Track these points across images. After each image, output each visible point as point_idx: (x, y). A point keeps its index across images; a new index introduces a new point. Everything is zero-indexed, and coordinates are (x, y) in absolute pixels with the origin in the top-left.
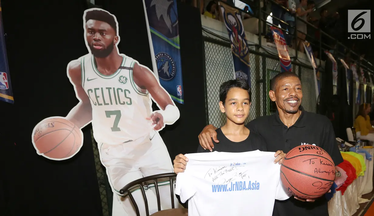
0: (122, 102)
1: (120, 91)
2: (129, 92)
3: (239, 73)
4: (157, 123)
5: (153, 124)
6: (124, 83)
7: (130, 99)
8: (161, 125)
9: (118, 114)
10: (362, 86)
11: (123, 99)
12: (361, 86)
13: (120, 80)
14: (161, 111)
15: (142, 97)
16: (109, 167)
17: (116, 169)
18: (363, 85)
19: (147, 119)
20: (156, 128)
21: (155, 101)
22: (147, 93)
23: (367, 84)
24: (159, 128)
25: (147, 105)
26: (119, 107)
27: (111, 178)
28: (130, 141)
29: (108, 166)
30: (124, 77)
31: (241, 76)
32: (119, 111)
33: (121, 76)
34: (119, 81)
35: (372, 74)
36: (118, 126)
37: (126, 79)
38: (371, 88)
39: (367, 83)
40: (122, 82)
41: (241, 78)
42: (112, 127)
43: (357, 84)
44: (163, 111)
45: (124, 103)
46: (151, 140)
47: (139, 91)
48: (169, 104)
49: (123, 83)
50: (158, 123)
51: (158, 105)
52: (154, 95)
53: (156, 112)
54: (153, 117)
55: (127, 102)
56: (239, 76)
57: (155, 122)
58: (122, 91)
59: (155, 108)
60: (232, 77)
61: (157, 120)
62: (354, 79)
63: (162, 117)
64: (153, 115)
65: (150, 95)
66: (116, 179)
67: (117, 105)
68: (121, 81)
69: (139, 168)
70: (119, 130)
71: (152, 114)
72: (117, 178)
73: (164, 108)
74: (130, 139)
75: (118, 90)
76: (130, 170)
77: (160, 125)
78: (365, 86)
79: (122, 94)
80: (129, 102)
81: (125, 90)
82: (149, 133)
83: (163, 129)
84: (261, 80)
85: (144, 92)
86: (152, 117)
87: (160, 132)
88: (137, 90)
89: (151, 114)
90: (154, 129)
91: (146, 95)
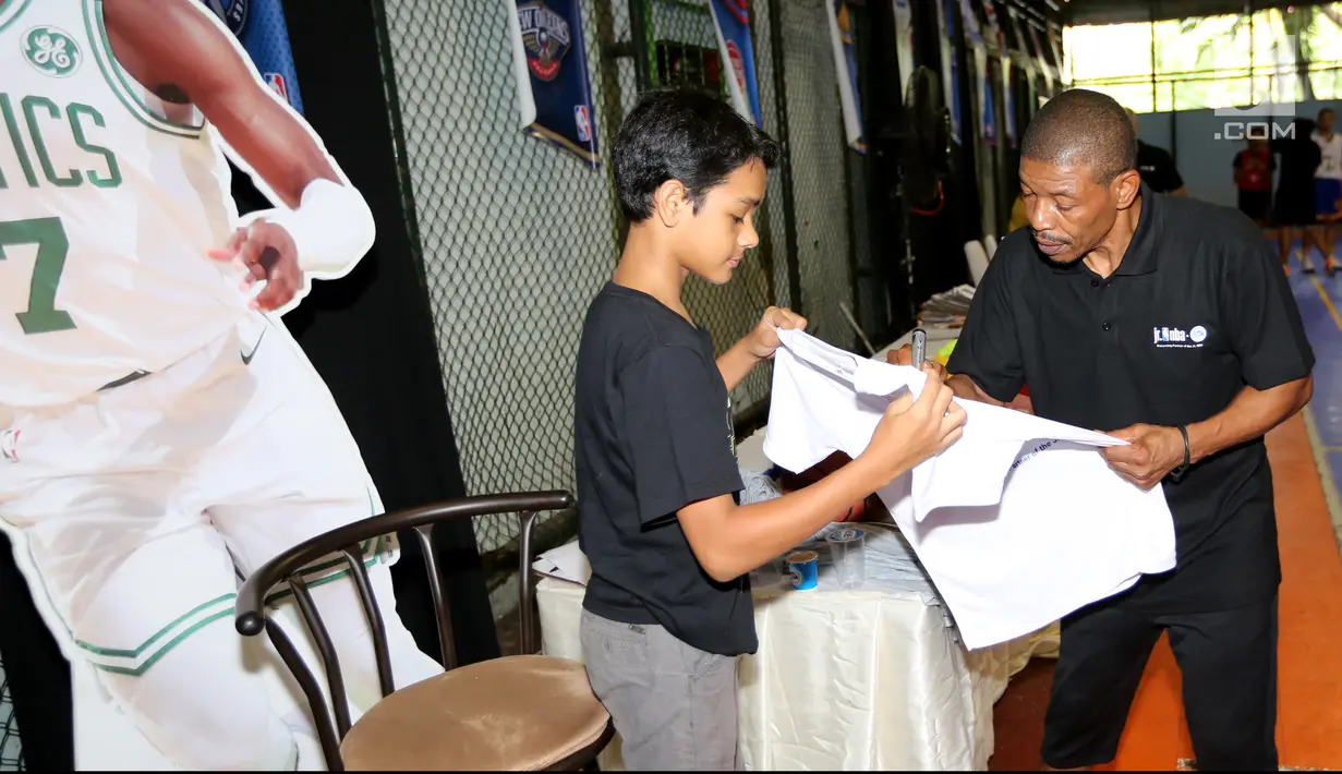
0: (62, 172)
1: (41, 113)
2: (99, 120)
3: (533, 11)
4: (267, 276)
5: (249, 281)
6: (60, 71)
7: (110, 157)
8: (290, 284)
9: (49, 238)
10: (995, 64)
11: (65, 156)
12: (992, 62)
13: (37, 55)
14: (279, 214)
15: (172, 145)
16: (28, 529)
17: (75, 536)
18: (999, 61)
19: (216, 256)
20: (267, 302)
21: (244, 166)
22: (196, 122)
23: (1011, 56)
24: (279, 300)
25: (203, 185)
26: (44, 202)
27: (52, 584)
28: (134, 376)
29: (26, 524)
30: (54, 38)
31: (542, 30)
32: (54, 224)
33: (39, 32)
34: (30, 54)
35: (1023, 16)
36: (60, 303)
37: (70, 48)
38: (1024, 73)
39: (1011, 51)
40: (48, 65)
41: (543, 36)
42: (25, 309)
43: (980, 56)
44: (290, 211)
45: (75, 179)
46: (246, 360)
47: (153, 115)
48: (314, 178)
49: (54, 71)
50: (275, 274)
51: (260, 183)
52: (235, 132)
53: (258, 221)
54: (244, 246)
55: (92, 174)
56: (534, 26)
57: (259, 268)
58: (54, 111)
59: (247, 196)
60: (503, 32)
61: (268, 257)
62: (967, 35)
63: (289, 244)
64: (240, 238)
65: (211, 130)
66: (78, 587)
67: (34, 189)
68: (41, 57)
69: (205, 511)
70: (63, 321)
71: (238, 229)
72: (83, 581)
73: (294, 196)
74: (139, 366)
75: (30, 106)
76: (153, 526)
77: (282, 282)
78: (1006, 63)
79: (55, 132)
80: (104, 173)
81: (73, 110)
82: (235, 329)
83: (304, 300)
84: (628, 42)
85: (177, 119)
86: (237, 247)
87: (287, 319)
88: (144, 108)
89: (233, 230)
90: (257, 304)
91: (195, 134)
